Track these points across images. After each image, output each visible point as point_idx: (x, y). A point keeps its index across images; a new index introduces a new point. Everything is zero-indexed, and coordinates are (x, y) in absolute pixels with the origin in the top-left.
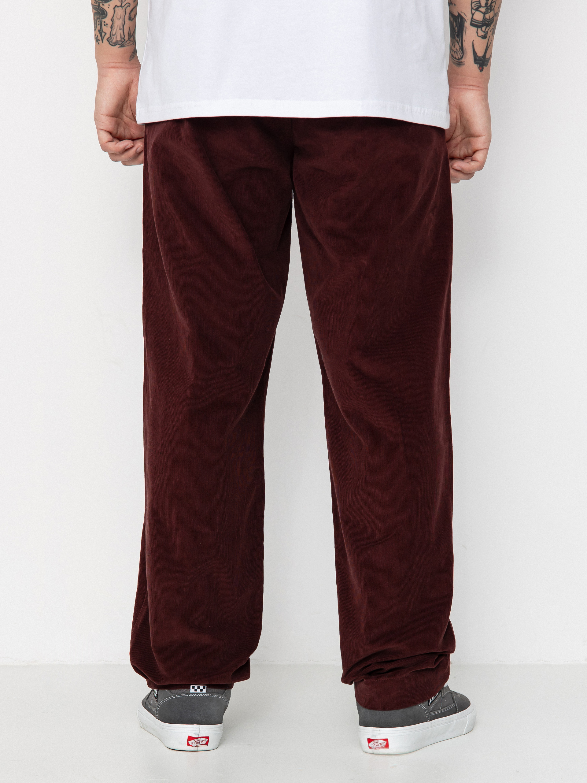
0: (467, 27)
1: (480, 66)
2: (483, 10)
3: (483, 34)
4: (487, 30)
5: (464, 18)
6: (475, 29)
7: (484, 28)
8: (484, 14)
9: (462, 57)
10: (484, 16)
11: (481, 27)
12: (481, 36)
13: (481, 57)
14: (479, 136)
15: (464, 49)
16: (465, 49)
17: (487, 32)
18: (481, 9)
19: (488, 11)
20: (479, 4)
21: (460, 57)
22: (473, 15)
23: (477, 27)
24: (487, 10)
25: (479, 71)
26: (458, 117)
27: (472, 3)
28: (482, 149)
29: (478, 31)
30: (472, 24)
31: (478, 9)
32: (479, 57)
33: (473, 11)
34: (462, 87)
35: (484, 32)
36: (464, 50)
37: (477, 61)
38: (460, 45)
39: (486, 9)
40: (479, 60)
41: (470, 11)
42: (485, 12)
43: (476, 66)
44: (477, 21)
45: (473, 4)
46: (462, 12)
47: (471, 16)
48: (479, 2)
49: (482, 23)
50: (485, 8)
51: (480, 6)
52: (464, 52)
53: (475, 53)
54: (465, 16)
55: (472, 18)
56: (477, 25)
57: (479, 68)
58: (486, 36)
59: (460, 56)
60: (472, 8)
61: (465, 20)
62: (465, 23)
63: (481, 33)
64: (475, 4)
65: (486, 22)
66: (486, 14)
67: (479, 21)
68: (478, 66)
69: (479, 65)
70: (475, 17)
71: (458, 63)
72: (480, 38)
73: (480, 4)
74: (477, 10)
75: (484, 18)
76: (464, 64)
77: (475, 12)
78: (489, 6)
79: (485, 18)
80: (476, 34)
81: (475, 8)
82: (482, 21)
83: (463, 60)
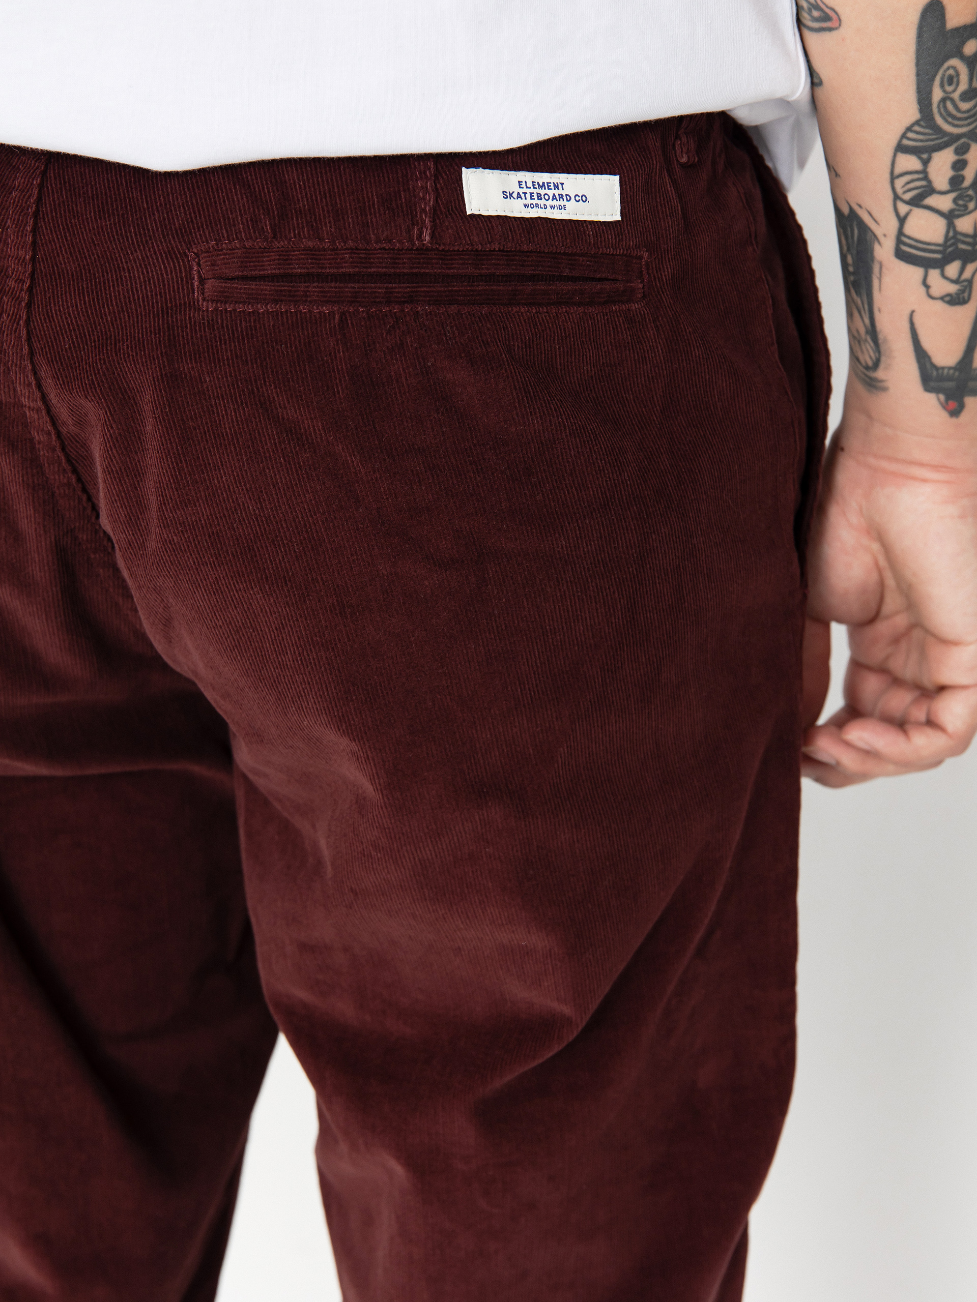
0: (885, 263)
1: (948, 398)
2: (945, 203)
3: (952, 288)
4: (967, 274)
5: (869, 229)
6: (915, 273)
7: (952, 269)
8: (950, 217)
9: (876, 364)
10: (951, 225)
11: (940, 264)
12: (942, 298)
13: (950, 368)
14: (955, 643)
15: (881, 336)
16: (885, 340)
17: (970, 282)
18: (931, 201)
19: (966, 207)
20: (923, 183)
21: (870, 363)
22: (902, 220)
23: (926, 264)
24: (961, 202)
25: (944, 415)
26: (882, 562)
27: (893, 178)
28: (964, 687)
29: (930, 281)
30: (900, 255)
31: (922, 200)
32: (943, 368)
33: (903, 208)
34: (885, 464)
35: (956, 282)
36: (880, 341)
37: (932, 384)
38: (867, 321)
39: (955, 201)
40: (941, 378)
41: (891, 209)
42: (952, 211)
43: (931, 401)
44: (919, 244)
45: (899, 183)
46: (860, 206)
47: (894, 224)
48: (921, 176)
49: (945, 250)
50: (952, 196)
51: (930, 190)
52: (882, 349)
53: (921, 355)
54: (873, 222)
55: (901, 233)
56: (921, 257)
57: (945, 406)
58: (966, 295)
59: (871, 357)
60: (896, 197)
61: (875, 236)
62: (877, 247)
63: (940, 285)
64: (908, 183)
65: (962, 246)
66: (959, 216)
67: (929, 244)
68: (939, 399)
69: (942, 397)
70: (909, 229)
71: (868, 380)
72: (939, 306)
73: (930, 182)
74: (917, 202)
75: (951, 234)
76: (885, 389)
77: (911, 210)
78: (967, 189)
79: (956, 233)
80: (923, 290)
81: (908, 196)
82: (945, 245)
83: (880, 374)
